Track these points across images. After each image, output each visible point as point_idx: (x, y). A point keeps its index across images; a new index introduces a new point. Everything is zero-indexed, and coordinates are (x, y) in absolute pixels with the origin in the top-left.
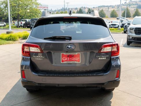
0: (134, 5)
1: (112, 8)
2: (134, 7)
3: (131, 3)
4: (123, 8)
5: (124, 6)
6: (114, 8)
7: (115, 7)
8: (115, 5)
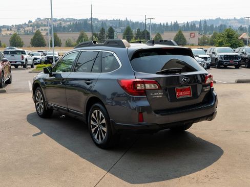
0: (45, 26)
1: (8, 30)
2: (45, 30)
3: (40, 23)
4: (27, 31)
5: (28, 27)
6: (11, 30)
7: (13, 29)
8: (13, 26)
